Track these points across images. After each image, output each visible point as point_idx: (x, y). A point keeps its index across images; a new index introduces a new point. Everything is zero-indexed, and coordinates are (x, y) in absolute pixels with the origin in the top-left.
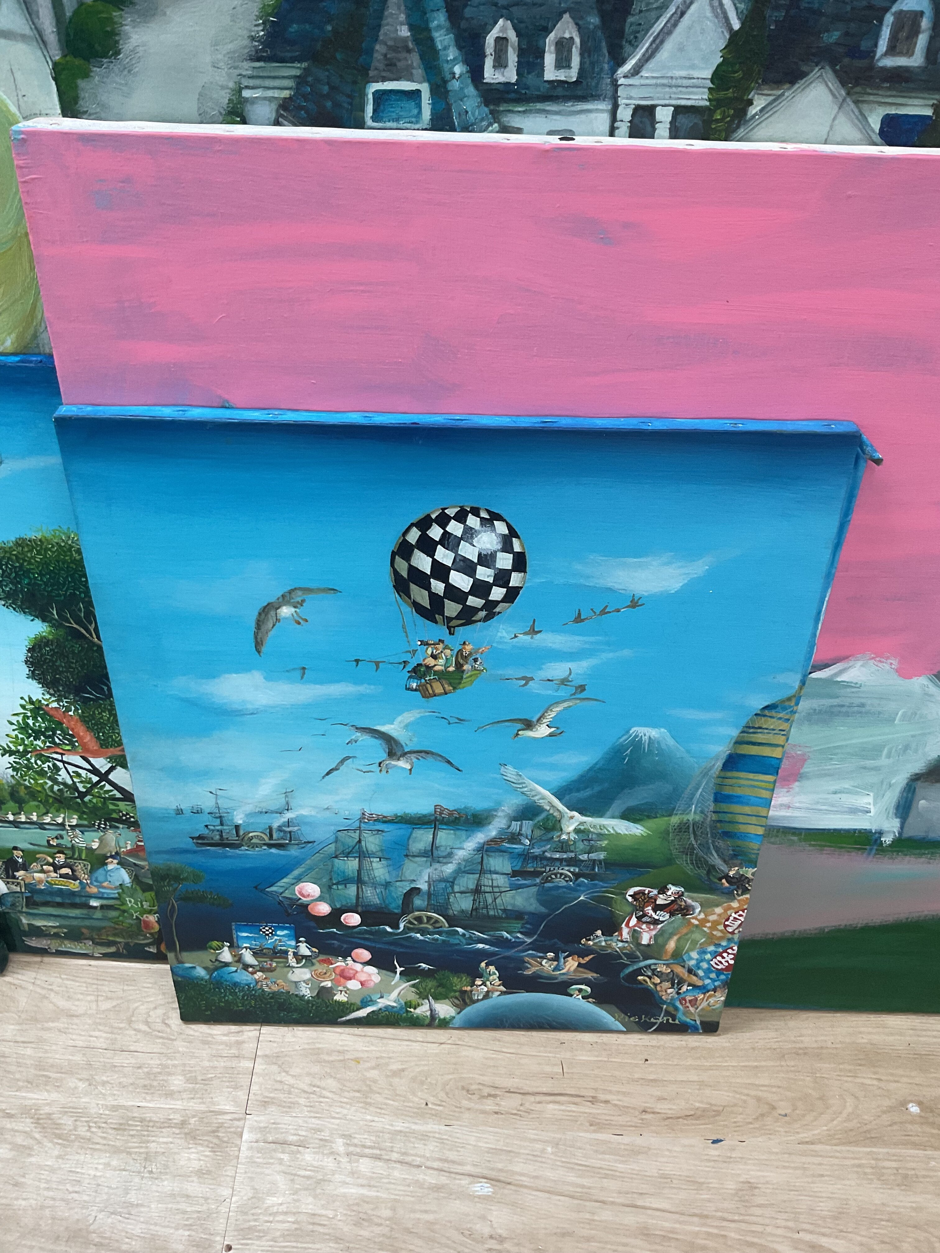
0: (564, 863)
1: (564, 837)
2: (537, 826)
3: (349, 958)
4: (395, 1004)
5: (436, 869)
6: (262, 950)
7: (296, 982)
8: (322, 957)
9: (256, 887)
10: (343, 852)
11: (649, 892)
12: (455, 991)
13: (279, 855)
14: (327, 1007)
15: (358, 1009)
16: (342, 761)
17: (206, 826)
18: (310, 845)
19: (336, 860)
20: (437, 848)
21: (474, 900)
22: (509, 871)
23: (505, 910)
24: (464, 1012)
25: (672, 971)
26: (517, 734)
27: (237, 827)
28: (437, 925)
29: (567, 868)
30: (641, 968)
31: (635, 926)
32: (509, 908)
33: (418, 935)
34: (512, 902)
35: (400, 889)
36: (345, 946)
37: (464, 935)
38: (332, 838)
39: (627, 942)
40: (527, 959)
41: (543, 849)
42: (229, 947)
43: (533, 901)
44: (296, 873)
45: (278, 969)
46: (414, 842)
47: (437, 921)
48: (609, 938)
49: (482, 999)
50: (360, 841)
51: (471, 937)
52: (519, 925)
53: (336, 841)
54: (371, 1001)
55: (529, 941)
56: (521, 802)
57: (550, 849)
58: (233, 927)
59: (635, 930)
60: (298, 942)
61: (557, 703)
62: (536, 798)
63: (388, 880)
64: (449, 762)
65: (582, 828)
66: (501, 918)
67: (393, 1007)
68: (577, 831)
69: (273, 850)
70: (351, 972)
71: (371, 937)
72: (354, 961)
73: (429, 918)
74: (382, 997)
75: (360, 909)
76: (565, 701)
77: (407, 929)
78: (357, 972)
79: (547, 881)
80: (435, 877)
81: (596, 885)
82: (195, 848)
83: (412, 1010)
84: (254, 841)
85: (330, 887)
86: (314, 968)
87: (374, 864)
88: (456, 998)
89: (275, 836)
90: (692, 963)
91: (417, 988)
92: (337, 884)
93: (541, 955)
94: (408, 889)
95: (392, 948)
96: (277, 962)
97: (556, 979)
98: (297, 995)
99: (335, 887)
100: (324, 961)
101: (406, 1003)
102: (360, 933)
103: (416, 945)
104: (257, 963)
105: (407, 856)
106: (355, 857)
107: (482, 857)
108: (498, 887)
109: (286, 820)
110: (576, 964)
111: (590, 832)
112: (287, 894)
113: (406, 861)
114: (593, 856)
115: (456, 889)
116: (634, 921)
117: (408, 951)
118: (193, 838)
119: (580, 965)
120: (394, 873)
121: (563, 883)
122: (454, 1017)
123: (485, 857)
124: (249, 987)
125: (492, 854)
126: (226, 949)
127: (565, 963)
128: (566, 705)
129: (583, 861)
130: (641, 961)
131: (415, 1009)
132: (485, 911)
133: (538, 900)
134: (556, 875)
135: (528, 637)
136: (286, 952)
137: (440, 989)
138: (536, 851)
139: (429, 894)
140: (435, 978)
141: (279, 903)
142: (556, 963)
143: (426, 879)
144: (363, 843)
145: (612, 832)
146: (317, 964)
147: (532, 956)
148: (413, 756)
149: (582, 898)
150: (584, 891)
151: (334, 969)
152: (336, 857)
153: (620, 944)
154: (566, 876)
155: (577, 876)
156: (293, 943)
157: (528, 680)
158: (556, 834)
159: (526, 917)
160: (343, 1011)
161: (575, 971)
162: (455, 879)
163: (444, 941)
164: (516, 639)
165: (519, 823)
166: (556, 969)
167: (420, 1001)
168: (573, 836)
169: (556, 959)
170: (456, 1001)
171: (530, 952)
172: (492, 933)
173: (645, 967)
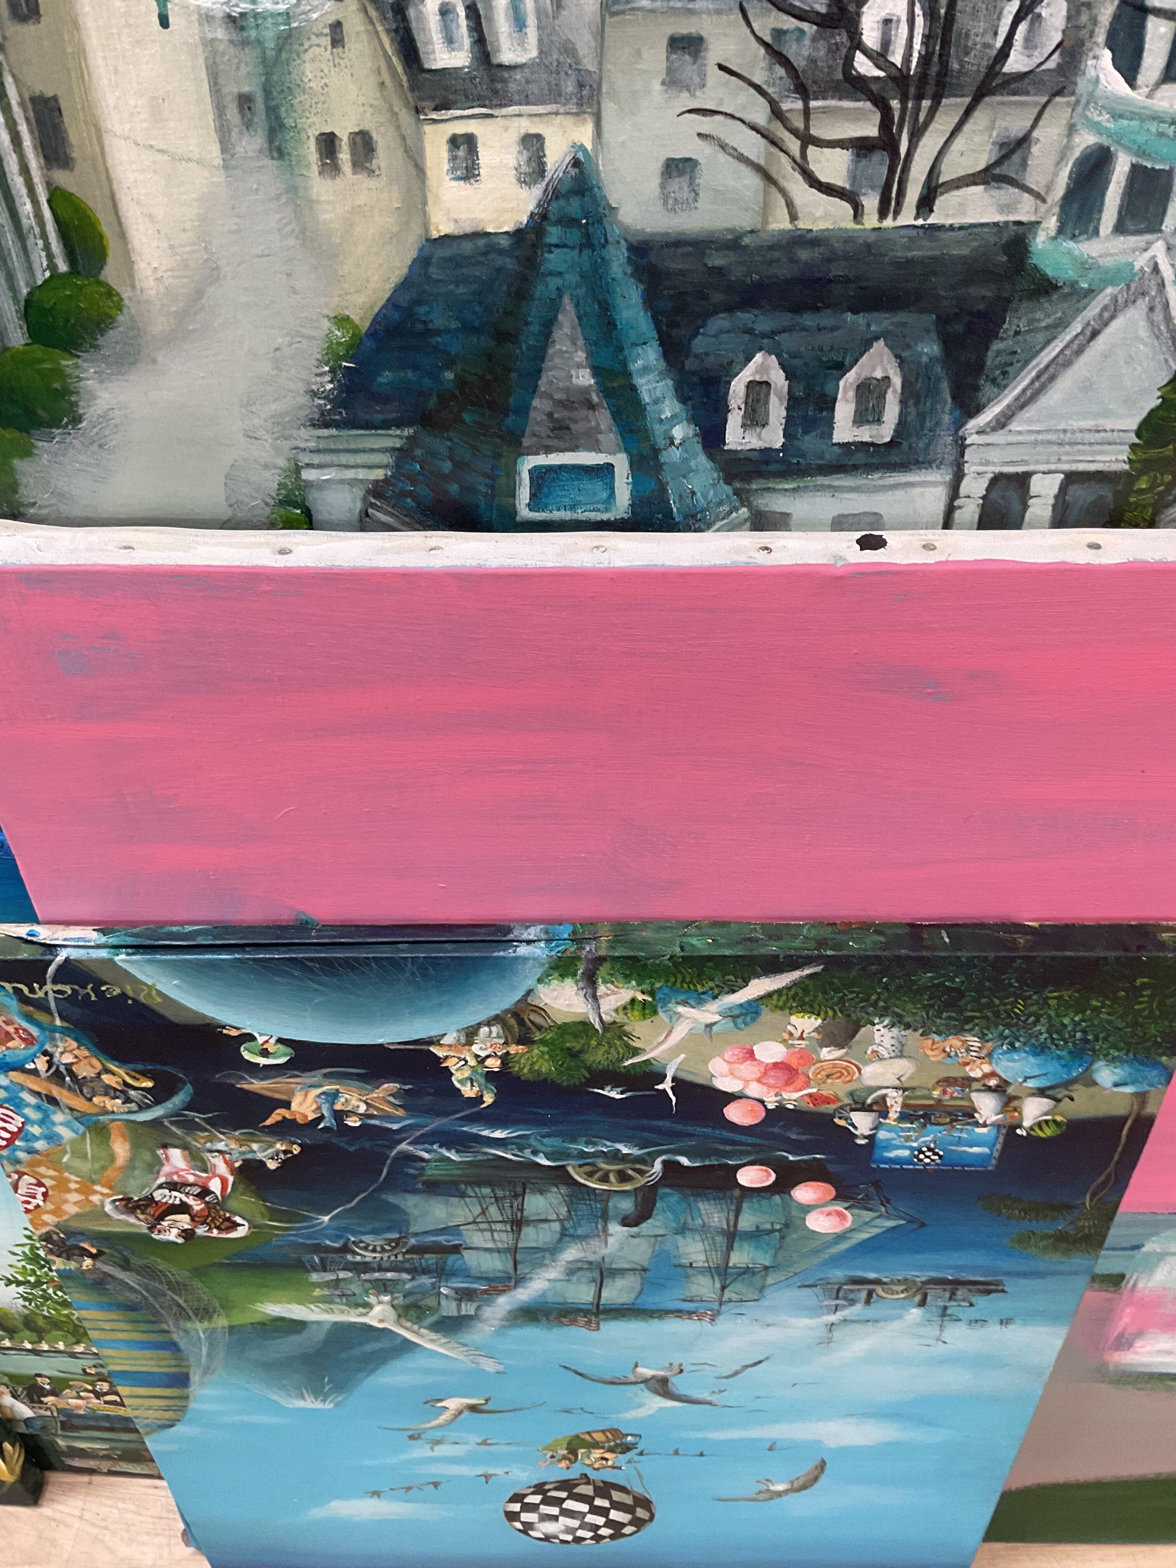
0: (376, 1266)
1: (387, 1298)
2: (434, 1310)
3: (771, 1106)
4: (681, 1009)
5: (595, 1253)
6: (952, 1121)
7: (901, 1055)
8: (830, 1108)
9: (923, 1225)
10: (754, 1273)
11: (210, 1230)
12: (543, 1042)
13: (864, 1270)
14: (842, 1000)
15: (769, 995)
16: (736, 1373)
17: (971, 1305)
18: (807, 1283)
19: (767, 1264)
20: (594, 1280)
21: (522, 1210)
22: (465, 1253)
23: (463, 1195)
24: (518, 995)
25: (90, 1100)
26: (487, 1400)
27: (922, 1303)
28: (588, 1169)
29: (367, 1259)
30: (158, 1102)
31: (209, 1179)
32: (455, 1200)
33: (625, 1151)
34: (451, 1210)
35: (658, 1224)
36: (776, 1130)
37: (535, 1153)
38: (767, 1292)
39: (211, 1151)
40: (400, 1113)
41: (415, 1283)
42: (1020, 1126)
43: (413, 1212)
44: (843, 1246)
45: (931, 1083)
46: (633, 1288)
47: (590, 1175)
48: (249, 1156)
49: (479, 1025)
50: (723, 1288)
51: (521, 1150)
52: (429, 1172)
53: (762, 1289)
54: (734, 1017)
55: (404, 1146)
56: (465, 1336)
57: (404, 1283)
58: (994, 1162)
59: (206, 1171)
60: (871, 1138)
61: (440, 1426)
62: (444, 1340)
63: (679, 1238)
64: (581, 1375)
65: (361, 1310)
66: (468, 1183)
67: (685, 1003)
68: (368, 1306)
69: (872, 1275)
70: (772, 1081)
71: (721, 1147)
72: (762, 1102)
73: (605, 1179)
74: (709, 1026)
75: (737, 1193)
76: (431, 1428)
77: (648, 1160)
78: (759, 1080)
79: (397, 1241)
80: (595, 1243)
81: (309, 1238)
82: (1005, 1279)
83: (640, 997)
84: (902, 1288)
85: (786, 1225)
86: (850, 1087)
87: (703, 1257)
88: (539, 1028)
89: (863, 1295)
90: (58, 1117)
91: (627, 1046)
92: (773, 1231)
93: (373, 1122)
94: (643, 1225)
95: (679, 1127)
96: (930, 1098)
97: (325, 1076)
98: (908, 1026)
99: (778, 1227)
100: (828, 1100)
101: (655, 1012)
102: (742, 1153)
103: (630, 1133)
104: (974, 1096)
105: (645, 1270)
106: (735, 1267)
107: (516, 1269)
108: (481, 1231)
109: (838, 1313)
110: (294, 1106)
111: (347, 1305)
112: (867, 1215)
113: (646, 1264)
114: (329, 1277)
115: (556, 1226)
116: (215, 1185)
117: (645, 1122)
118: (1003, 1291)
119: (287, 1105)
120: (668, 1246)
121: (367, 1238)
122: (539, 981)
123: (511, 1270)
124: (1012, 1045)
125: (498, 1275)
126: (1027, 1123)
127: (319, 1108)
128: (429, 1425)
129: (343, 1269)
130: (166, 1116)
131: (633, 1001)
132: (500, 1193)
133: (406, 1213)
134: (383, 1250)
135: (491, 1471)
136: (903, 1117)
137: (576, 1045)
138: (426, 1281)
139: (605, 1217)
140: (589, 1069)
141: (888, 1201)
142: (338, 1107)
143: (611, 1240)
144: (718, 1285)
145: (312, 1306)
146: (841, 1094)
147: (389, 1118)
148: (632, 1378)
149: (326, 1219)
150: (325, 1228)
151: (808, 1085)
152: (766, 1268)
153: (221, 1146)
154: (366, 1248)
155: (345, 1249)
156: (882, 1135)
157: (484, 1443)
158: (400, 1301)
159: (420, 1186)
160: (806, 990)
161: (292, 1093)
162: (560, 1241)
163: (574, 1140)
164: (507, 1470)
165: (463, 1313)
166: (334, 1096)
167: (620, 1018)
168: (372, 1299)
169: (339, 1116)
170: (538, 1020)
171: (395, 1127)
172: (480, 1158)
173: (149, 1107)
